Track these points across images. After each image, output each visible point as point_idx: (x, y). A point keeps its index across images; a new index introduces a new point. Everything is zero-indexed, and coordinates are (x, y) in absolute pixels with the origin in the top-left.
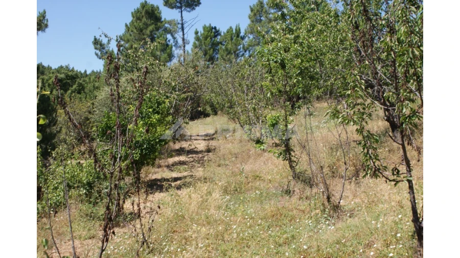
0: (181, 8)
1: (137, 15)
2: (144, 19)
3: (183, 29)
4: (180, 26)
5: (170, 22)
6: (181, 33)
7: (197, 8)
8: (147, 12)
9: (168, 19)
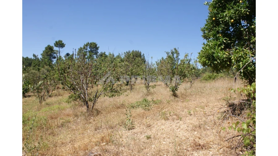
0: (59, 47)
1: (46, 48)
2: (48, 50)
3: (59, 53)
4: (59, 52)
5: (56, 51)
6: (59, 54)
7: (64, 48)
8: (49, 48)
9: (56, 50)
